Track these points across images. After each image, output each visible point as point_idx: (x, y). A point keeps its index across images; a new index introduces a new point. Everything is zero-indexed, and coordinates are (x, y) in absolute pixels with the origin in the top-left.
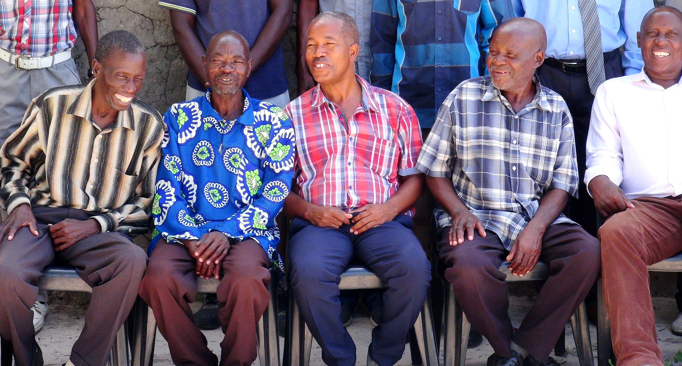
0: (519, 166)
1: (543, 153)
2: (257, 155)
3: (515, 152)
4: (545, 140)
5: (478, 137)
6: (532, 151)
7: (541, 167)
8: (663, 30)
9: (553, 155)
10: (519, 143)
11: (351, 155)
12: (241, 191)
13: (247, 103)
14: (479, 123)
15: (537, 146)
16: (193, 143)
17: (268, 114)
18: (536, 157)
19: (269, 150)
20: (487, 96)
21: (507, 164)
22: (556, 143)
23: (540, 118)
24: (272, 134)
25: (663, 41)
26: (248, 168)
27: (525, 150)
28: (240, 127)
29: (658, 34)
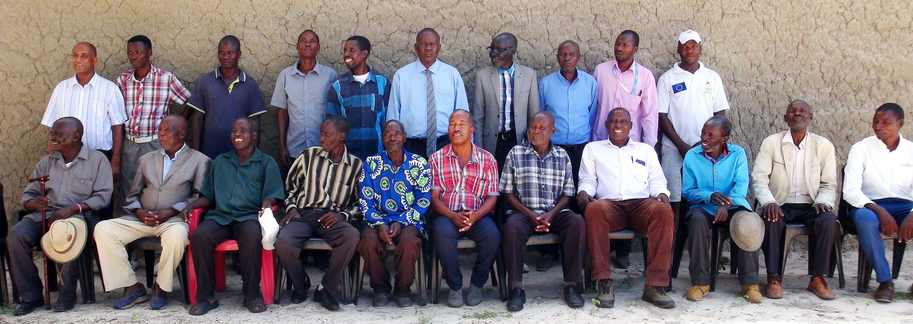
0: (546, 185)
1: (558, 178)
2: (412, 184)
3: (543, 178)
4: (558, 171)
5: (524, 172)
6: (552, 177)
7: (557, 185)
8: (619, 119)
9: (563, 178)
10: (545, 174)
11: (463, 185)
12: (404, 204)
13: (405, 157)
14: (524, 166)
15: (554, 175)
16: (379, 178)
17: (416, 162)
18: (554, 180)
19: (418, 181)
20: (527, 152)
21: (539, 185)
22: (564, 172)
23: (554, 160)
24: (419, 173)
25: (619, 125)
26: (407, 191)
27: (549, 177)
28: (402, 170)
29: (617, 122)
